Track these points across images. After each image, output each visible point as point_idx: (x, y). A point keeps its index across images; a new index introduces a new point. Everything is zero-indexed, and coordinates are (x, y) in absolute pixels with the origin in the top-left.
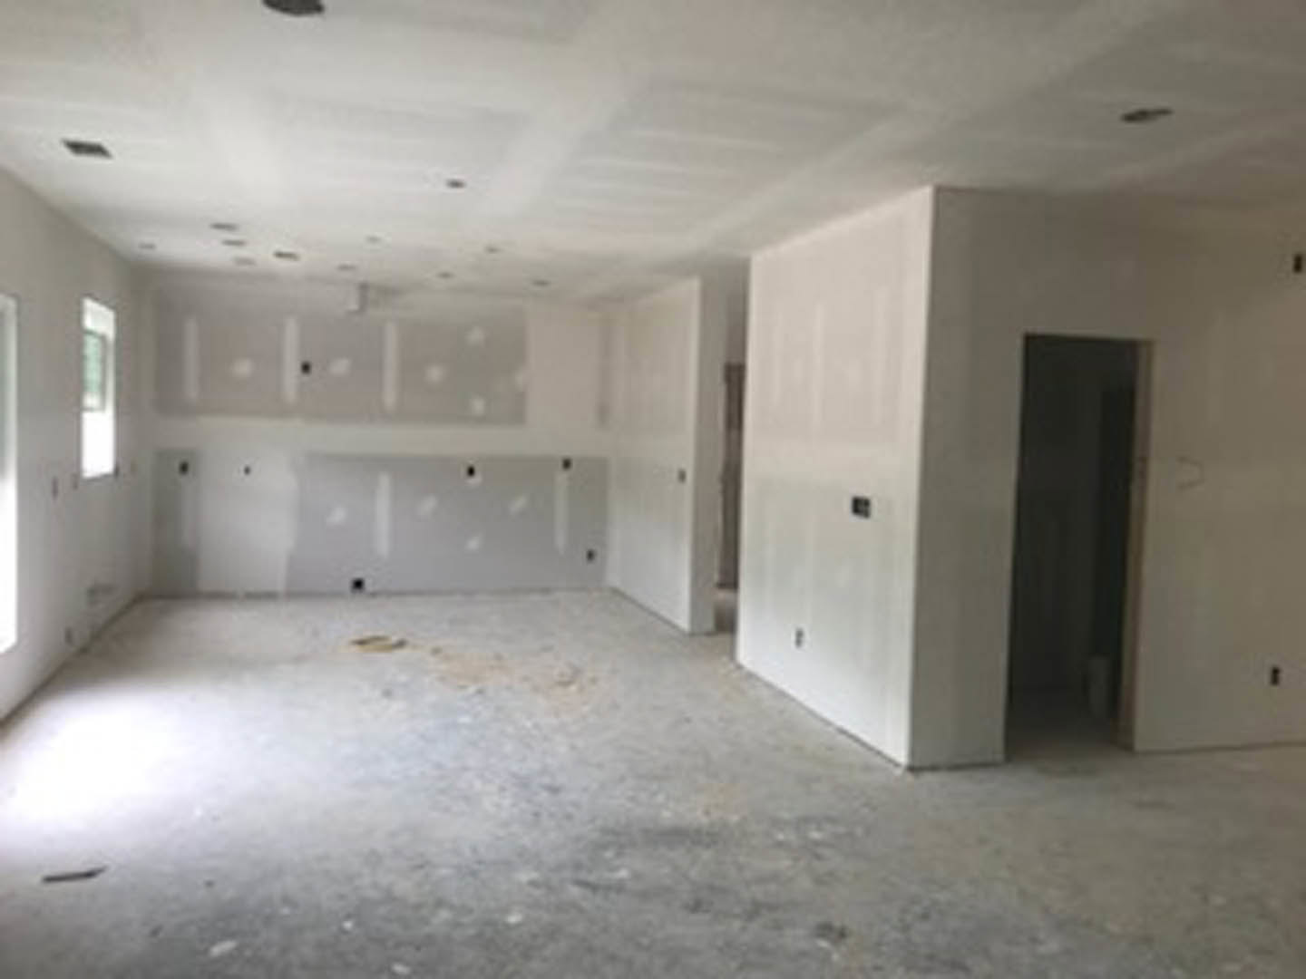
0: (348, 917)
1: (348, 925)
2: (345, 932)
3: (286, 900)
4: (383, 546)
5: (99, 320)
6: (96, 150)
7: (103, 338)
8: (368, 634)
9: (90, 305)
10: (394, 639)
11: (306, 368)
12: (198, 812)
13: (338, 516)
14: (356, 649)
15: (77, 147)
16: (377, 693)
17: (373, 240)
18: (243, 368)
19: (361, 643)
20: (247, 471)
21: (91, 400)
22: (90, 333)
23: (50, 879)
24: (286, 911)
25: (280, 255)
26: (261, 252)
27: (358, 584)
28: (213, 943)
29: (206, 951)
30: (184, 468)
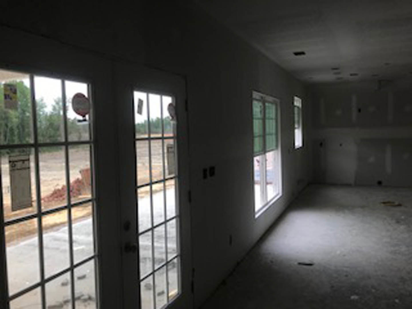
0: (397, 298)
1: (397, 301)
2: (396, 303)
3: (373, 287)
4: (389, 170)
5: (298, 102)
6: (303, 53)
7: (298, 107)
8: (386, 201)
9: (296, 98)
10: (397, 203)
11: (359, 111)
12: (338, 252)
13: (372, 160)
14: (382, 205)
15: (297, 54)
16: (394, 221)
17: (387, 64)
18: (339, 112)
19: (384, 203)
20: (341, 145)
21: (296, 126)
22: (295, 106)
23: (300, 264)
24: (373, 291)
25: (351, 75)
26: (345, 75)
27: (380, 183)
28: (352, 295)
29: (349, 297)
30: (321, 144)
